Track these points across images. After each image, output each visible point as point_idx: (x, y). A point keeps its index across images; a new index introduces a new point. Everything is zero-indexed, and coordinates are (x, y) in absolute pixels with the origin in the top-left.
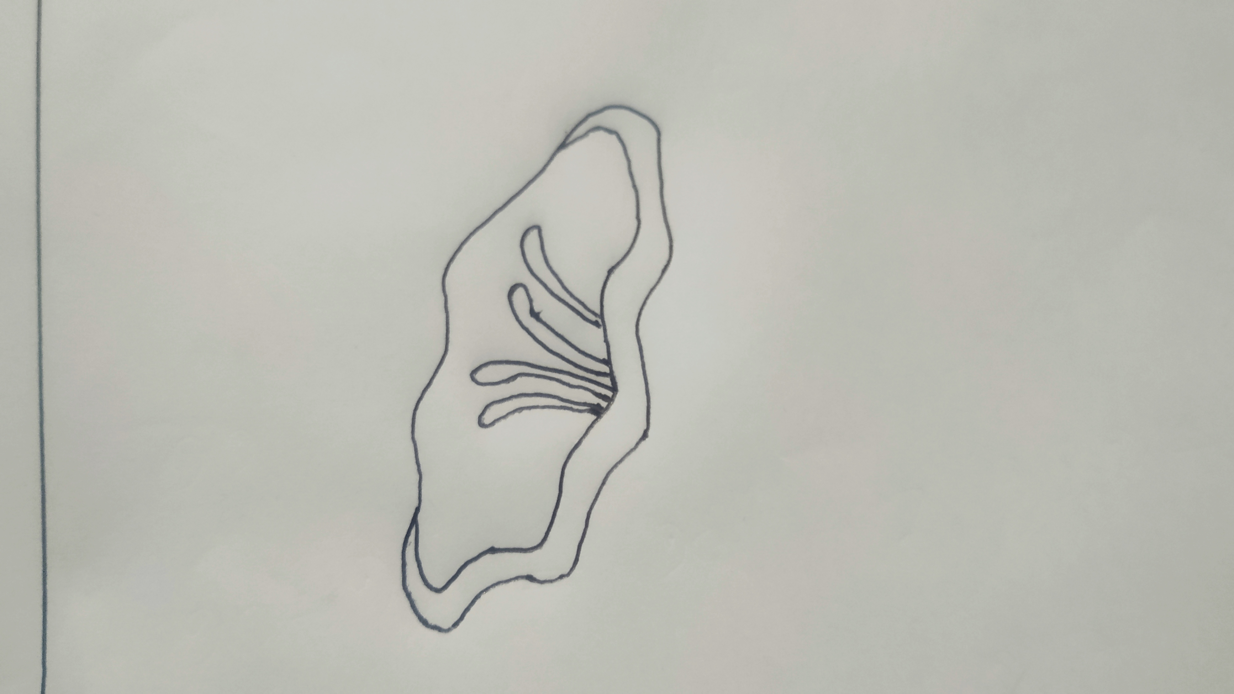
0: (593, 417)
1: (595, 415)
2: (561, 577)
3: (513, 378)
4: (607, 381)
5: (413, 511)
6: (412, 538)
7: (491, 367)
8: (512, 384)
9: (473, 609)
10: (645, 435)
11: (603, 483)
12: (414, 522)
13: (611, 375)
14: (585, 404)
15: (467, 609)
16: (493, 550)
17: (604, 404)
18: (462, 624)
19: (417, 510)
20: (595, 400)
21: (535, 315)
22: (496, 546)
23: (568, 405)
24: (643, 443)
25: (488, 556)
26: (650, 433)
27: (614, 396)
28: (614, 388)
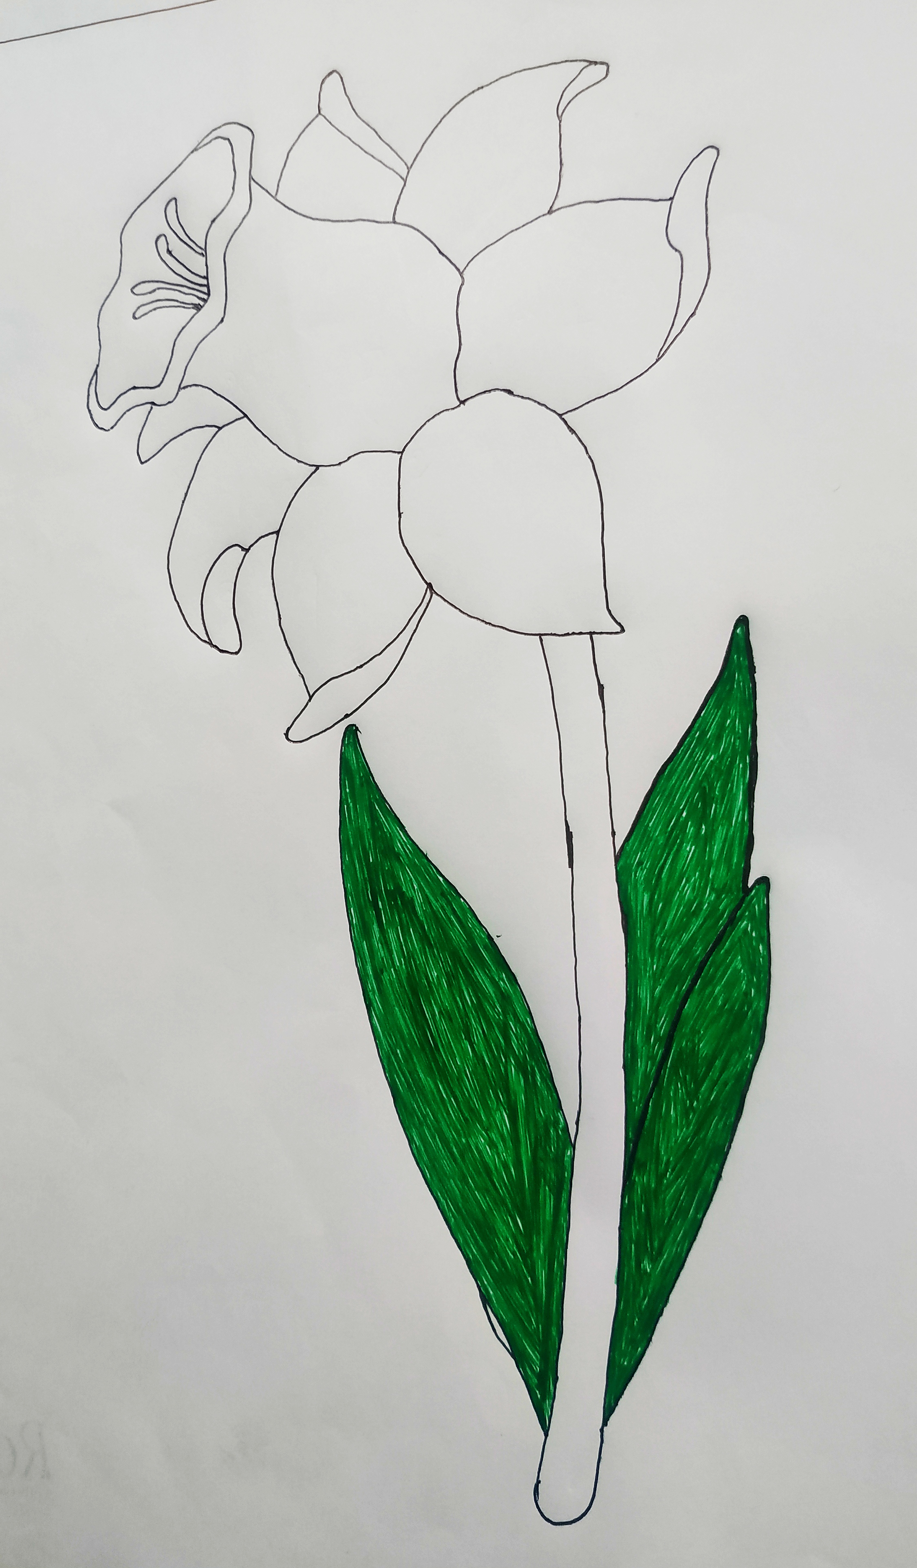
0: (195, 311)
1: (196, 310)
2: (170, 402)
3: (154, 290)
4: (205, 289)
5: (95, 366)
6: (94, 382)
7: (142, 285)
8: (153, 294)
9: (121, 420)
10: (222, 321)
11: (196, 349)
12: (96, 372)
13: (208, 286)
14: (192, 304)
15: (119, 420)
16: (134, 388)
17: (202, 303)
18: (115, 428)
19: (98, 366)
20: (197, 301)
21: (169, 252)
22: (136, 386)
23: (184, 305)
24: (220, 325)
25: (132, 391)
26: (224, 320)
27: (208, 298)
28: (209, 294)
